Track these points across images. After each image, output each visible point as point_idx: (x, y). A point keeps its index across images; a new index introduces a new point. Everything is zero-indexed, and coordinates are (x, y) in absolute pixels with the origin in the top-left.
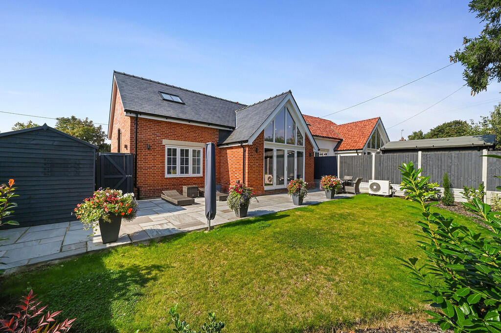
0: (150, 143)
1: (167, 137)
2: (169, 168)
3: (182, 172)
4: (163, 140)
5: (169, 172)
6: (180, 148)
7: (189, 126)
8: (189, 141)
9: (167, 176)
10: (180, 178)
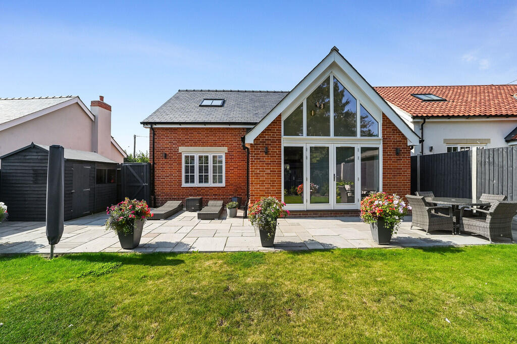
0: (167, 151)
1: (183, 145)
2: (187, 177)
3: (201, 181)
4: (180, 147)
5: (187, 182)
6: (198, 155)
7: (207, 129)
8: (208, 146)
9: (184, 185)
10: (197, 187)
